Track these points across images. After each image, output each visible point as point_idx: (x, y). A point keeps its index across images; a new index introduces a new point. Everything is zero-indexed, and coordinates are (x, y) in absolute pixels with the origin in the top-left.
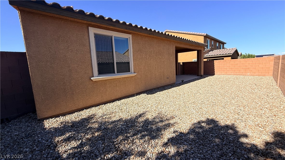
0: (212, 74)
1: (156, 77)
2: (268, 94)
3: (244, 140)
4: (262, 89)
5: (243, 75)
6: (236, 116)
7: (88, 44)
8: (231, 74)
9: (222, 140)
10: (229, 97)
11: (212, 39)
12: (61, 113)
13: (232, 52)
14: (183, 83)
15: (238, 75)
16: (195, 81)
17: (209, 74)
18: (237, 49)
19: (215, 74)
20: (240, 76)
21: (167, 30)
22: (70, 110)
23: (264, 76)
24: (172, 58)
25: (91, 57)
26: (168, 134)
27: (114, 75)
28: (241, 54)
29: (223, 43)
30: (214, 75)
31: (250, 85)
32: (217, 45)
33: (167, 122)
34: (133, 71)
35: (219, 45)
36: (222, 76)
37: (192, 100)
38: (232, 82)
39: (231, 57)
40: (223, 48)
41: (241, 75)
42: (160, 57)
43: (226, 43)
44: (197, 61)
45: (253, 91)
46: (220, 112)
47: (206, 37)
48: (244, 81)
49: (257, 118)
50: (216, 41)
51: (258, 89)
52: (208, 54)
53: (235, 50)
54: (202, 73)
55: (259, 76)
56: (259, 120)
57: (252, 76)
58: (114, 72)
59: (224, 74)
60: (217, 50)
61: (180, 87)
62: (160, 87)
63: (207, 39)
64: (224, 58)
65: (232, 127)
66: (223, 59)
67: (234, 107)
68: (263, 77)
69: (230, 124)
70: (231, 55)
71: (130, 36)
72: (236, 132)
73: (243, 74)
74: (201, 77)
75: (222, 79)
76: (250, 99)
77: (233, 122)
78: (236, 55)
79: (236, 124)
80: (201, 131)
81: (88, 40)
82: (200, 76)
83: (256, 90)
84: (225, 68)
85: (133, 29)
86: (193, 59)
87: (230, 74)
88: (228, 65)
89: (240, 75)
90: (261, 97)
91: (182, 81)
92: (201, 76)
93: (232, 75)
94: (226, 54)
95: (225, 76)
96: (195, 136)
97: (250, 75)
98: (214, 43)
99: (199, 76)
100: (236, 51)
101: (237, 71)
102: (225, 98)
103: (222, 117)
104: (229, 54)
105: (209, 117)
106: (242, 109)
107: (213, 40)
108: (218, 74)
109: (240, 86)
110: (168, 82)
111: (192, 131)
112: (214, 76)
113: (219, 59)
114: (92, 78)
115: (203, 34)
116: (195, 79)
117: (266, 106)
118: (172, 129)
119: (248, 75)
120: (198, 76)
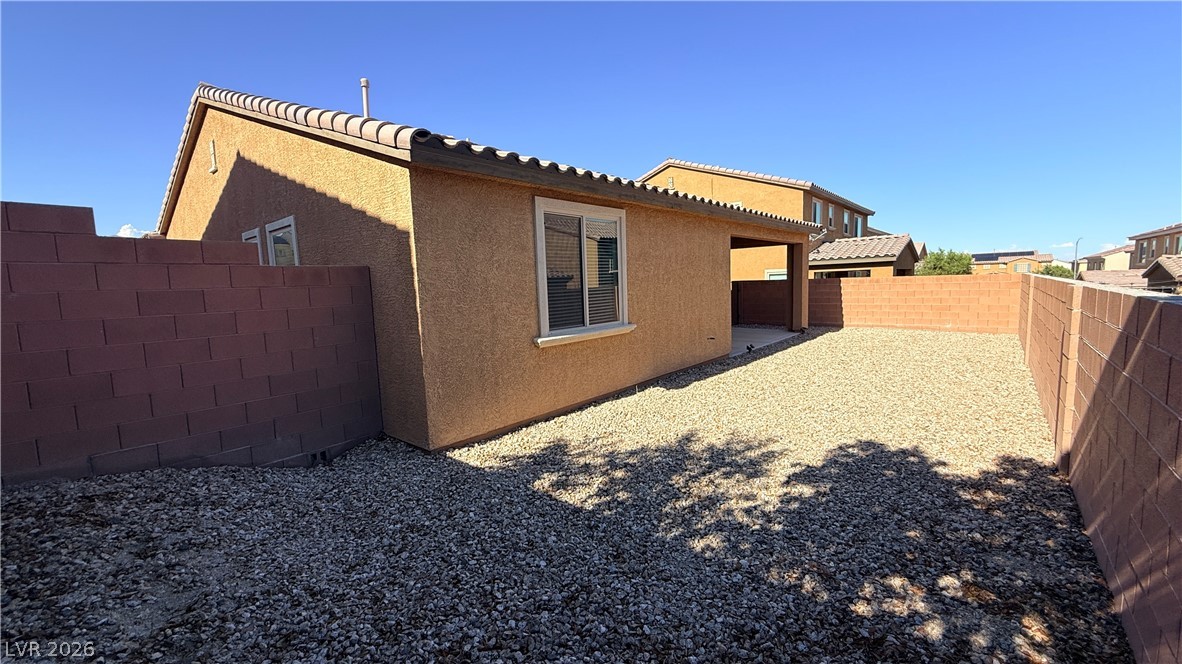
0: (836, 324)
1: (680, 337)
2: (999, 384)
3: (941, 470)
4: (986, 371)
5: (934, 330)
6: (923, 433)
7: (531, 244)
8: (896, 327)
9: (898, 471)
10: (898, 394)
11: (830, 200)
12: (473, 435)
13: (897, 250)
14: (752, 355)
15: (917, 328)
16: (789, 350)
17: (826, 325)
18: (911, 241)
19: (845, 324)
20: (923, 333)
21: (672, 161)
22: (490, 429)
23: (995, 332)
24: (721, 274)
25: (537, 281)
26: (781, 469)
27: (584, 331)
28: (924, 247)
29: (865, 214)
30: (841, 326)
31: (954, 362)
32: (846, 221)
33: (764, 450)
34: (626, 321)
35: (851, 218)
36: (869, 332)
37: (801, 402)
38: (900, 351)
39: (892, 268)
40: (867, 232)
41: (928, 328)
42: (692, 273)
43: (873, 213)
44: (785, 278)
45: (961, 378)
46: (882, 427)
47: (811, 194)
48: (935, 349)
49: (966, 435)
50: (842, 205)
51: (974, 372)
52: (818, 252)
53: (905, 242)
54: (805, 323)
55: (980, 332)
56: (969, 439)
57: (959, 334)
58: (583, 323)
59: (872, 326)
60: (847, 239)
61: (750, 366)
62: (691, 368)
63: (814, 200)
64: (873, 269)
65: (915, 452)
66: (868, 274)
67: (914, 417)
68: (991, 335)
69: (909, 447)
70: (894, 259)
71: (623, 213)
72: (923, 460)
73: (933, 325)
74: (803, 335)
75: (869, 343)
76: (952, 397)
77: (915, 444)
78: (910, 258)
79: (922, 447)
80: (850, 460)
81: (531, 234)
82: (798, 331)
83: (968, 375)
84: (876, 306)
85: (635, 197)
86: (766, 271)
87: (892, 326)
88: (885, 297)
89: (922, 329)
90: (980, 393)
91: (748, 348)
92: (802, 331)
93: (900, 330)
94: (877, 256)
95: (876, 331)
96: (842, 469)
97: (953, 330)
98: (835, 213)
99: (794, 331)
100: (910, 246)
101: (913, 317)
102: (889, 396)
103: (890, 436)
104: (886, 256)
105: (859, 438)
106: (934, 419)
107: (832, 202)
108: (854, 326)
109: (926, 364)
110: (711, 351)
111: (832, 462)
112: (841, 331)
113: (854, 275)
114: (539, 341)
115: (801, 182)
116: (786, 340)
117: (989, 413)
118: (785, 462)
119: (946, 330)
120: (791, 330)
